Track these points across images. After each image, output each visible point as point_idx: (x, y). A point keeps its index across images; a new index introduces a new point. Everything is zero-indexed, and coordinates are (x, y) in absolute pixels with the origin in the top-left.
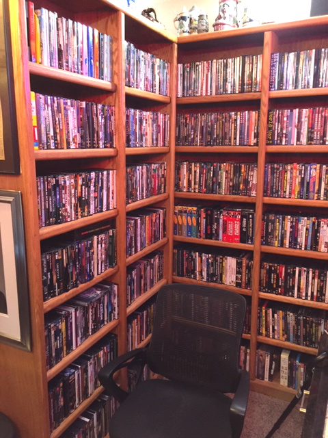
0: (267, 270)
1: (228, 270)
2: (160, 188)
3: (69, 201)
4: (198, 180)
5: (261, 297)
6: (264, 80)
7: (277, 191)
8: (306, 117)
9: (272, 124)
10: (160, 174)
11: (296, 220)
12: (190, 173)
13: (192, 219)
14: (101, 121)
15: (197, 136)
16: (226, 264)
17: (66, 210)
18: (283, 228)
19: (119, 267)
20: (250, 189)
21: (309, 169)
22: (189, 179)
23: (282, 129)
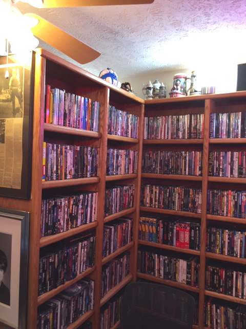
0: (211, 272)
1: (180, 270)
2: (129, 203)
3: (63, 216)
4: (157, 199)
5: (206, 294)
6: (205, 131)
7: (217, 211)
8: (236, 158)
9: (212, 161)
10: (130, 194)
11: (232, 233)
12: (152, 193)
13: (152, 227)
14: (90, 158)
15: (157, 167)
16: (179, 265)
17: (60, 224)
18: (222, 239)
19: (96, 267)
20: (197, 208)
21: (240, 195)
22: (151, 197)
23: (219, 165)
